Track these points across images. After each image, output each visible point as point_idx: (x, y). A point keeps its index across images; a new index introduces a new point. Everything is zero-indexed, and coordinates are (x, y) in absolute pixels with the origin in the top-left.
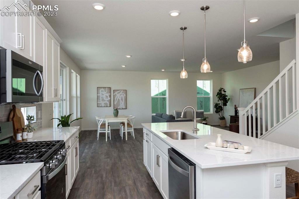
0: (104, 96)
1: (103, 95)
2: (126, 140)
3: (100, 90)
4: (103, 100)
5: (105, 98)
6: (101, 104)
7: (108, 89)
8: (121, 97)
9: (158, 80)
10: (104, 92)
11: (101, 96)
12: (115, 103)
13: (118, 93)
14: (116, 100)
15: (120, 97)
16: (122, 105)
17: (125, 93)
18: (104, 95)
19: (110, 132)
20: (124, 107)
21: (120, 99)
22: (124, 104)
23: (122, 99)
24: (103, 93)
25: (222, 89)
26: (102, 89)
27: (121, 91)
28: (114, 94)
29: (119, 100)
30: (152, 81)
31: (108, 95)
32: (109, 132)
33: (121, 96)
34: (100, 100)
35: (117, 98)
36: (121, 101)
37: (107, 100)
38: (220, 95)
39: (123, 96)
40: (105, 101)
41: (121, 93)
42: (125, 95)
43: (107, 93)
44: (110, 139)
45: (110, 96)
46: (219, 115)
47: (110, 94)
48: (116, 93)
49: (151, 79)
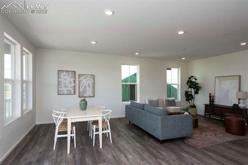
0: (67, 82)
1: (65, 80)
2: (101, 147)
3: (62, 74)
4: (66, 86)
5: (68, 83)
6: (63, 91)
7: (72, 73)
8: (88, 84)
9: (128, 66)
10: (67, 76)
11: (63, 82)
12: (81, 90)
13: (84, 78)
14: (82, 86)
15: (86, 83)
16: (89, 92)
17: (92, 79)
18: (67, 80)
19: (74, 135)
20: (91, 95)
21: (87, 85)
22: (92, 91)
23: (89, 86)
24: (65, 77)
25: (193, 77)
26: (65, 73)
27: (88, 76)
28: (80, 79)
29: (85, 86)
30: (123, 66)
31: (72, 80)
32: (72, 135)
33: (88, 82)
34: (61, 86)
35: (83, 85)
36: (87, 88)
37: (70, 86)
38: (191, 82)
39: (91, 82)
40: (68, 87)
41: (88, 78)
42: (93, 81)
43: (70, 78)
44: (75, 147)
45: (75, 82)
46: (189, 103)
47: (74, 79)
48: (82, 78)
49: (122, 64)
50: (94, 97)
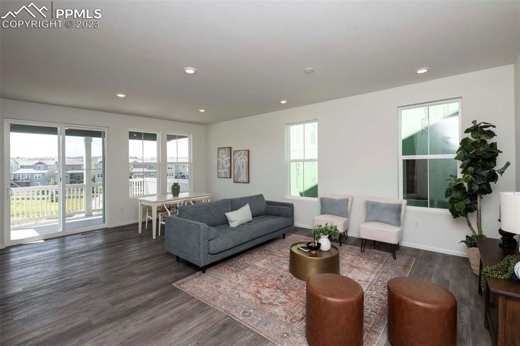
5: (225, 163)
6: (221, 173)
7: (228, 150)
8: (242, 163)
9: (303, 125)
10: (224, 154)
12: (235, 173)
13: (238, 156)
16: (243, 176)
17: (247, 156)
18: (224, 160)
20: (246, 180)
22: (246, 175)
26: (223, 151)
27: (242, 152)
28: (235, 157)
29: (239, 166)
31: (228, 159)
34: (220, 167)
35: (237, 164)
39: (245, 161)
40: (225, 168)
41: (242, 156)
42: (247, 159)
43: (227, 156)
45: (230, 161)
50: (249, 183)
